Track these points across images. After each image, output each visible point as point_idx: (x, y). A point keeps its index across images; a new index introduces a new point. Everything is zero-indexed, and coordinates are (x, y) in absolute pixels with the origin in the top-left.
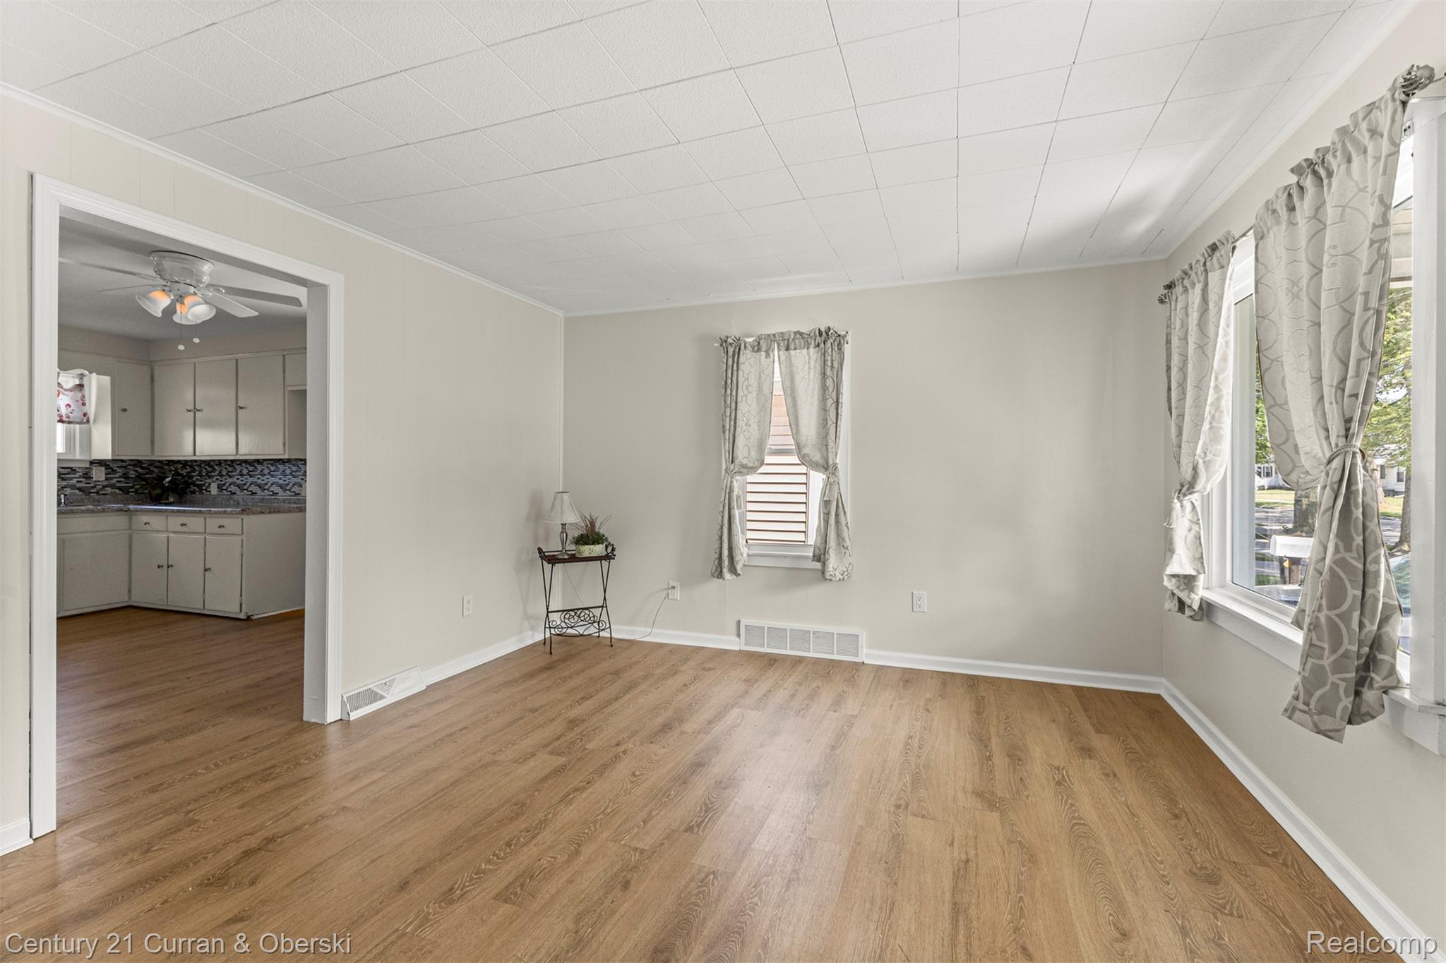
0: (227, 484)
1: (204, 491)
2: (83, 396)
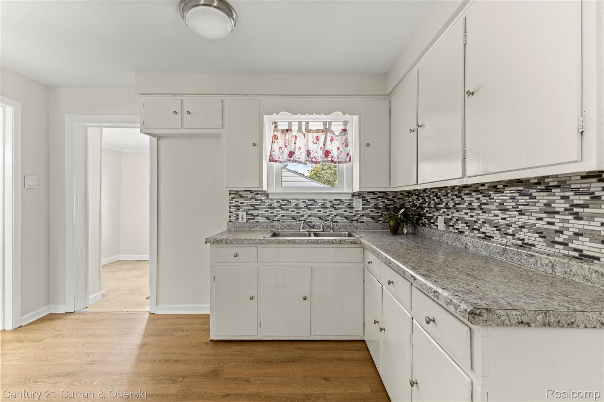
0: (454, 220)
1: (432, 225)
2: (346, 139)
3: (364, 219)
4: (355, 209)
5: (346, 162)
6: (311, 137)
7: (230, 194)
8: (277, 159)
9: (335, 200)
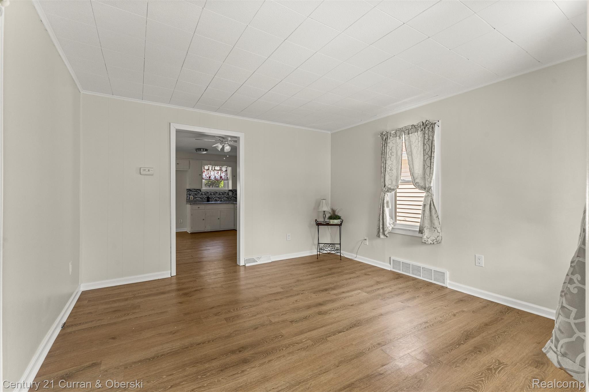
2: (227, 173)
3: (233, 198)
4: (229, 195)
5: (227, 180)
6: (216, 172)
7: (187, 190)
8: (204, 178)
9: (223, 192)
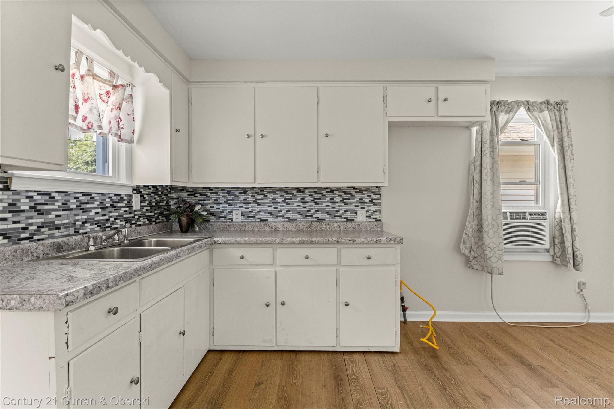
0: (255, 212)
1: (222, 219)
3: (141, 221)
4: (134, 209)
9: (115, 195)
